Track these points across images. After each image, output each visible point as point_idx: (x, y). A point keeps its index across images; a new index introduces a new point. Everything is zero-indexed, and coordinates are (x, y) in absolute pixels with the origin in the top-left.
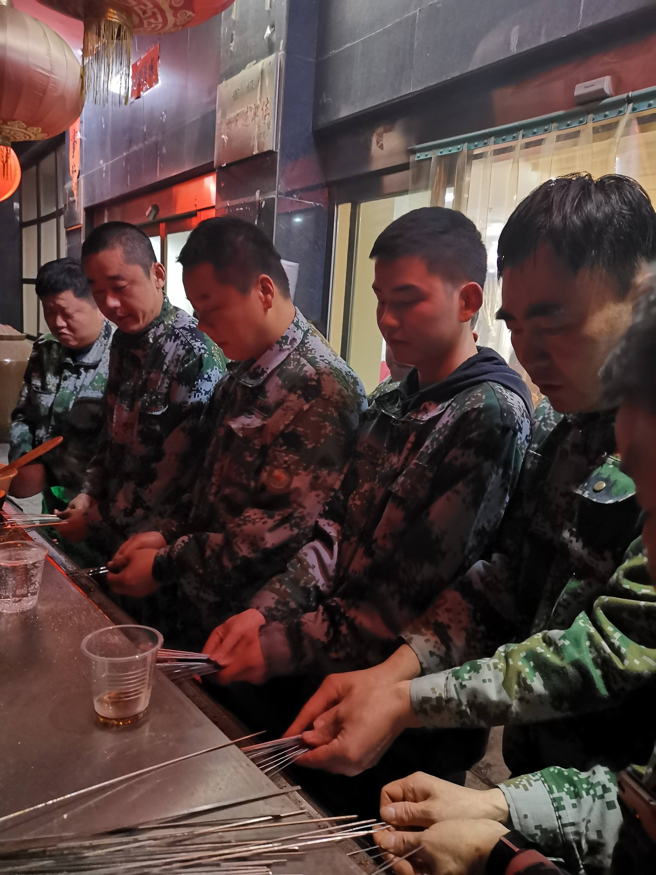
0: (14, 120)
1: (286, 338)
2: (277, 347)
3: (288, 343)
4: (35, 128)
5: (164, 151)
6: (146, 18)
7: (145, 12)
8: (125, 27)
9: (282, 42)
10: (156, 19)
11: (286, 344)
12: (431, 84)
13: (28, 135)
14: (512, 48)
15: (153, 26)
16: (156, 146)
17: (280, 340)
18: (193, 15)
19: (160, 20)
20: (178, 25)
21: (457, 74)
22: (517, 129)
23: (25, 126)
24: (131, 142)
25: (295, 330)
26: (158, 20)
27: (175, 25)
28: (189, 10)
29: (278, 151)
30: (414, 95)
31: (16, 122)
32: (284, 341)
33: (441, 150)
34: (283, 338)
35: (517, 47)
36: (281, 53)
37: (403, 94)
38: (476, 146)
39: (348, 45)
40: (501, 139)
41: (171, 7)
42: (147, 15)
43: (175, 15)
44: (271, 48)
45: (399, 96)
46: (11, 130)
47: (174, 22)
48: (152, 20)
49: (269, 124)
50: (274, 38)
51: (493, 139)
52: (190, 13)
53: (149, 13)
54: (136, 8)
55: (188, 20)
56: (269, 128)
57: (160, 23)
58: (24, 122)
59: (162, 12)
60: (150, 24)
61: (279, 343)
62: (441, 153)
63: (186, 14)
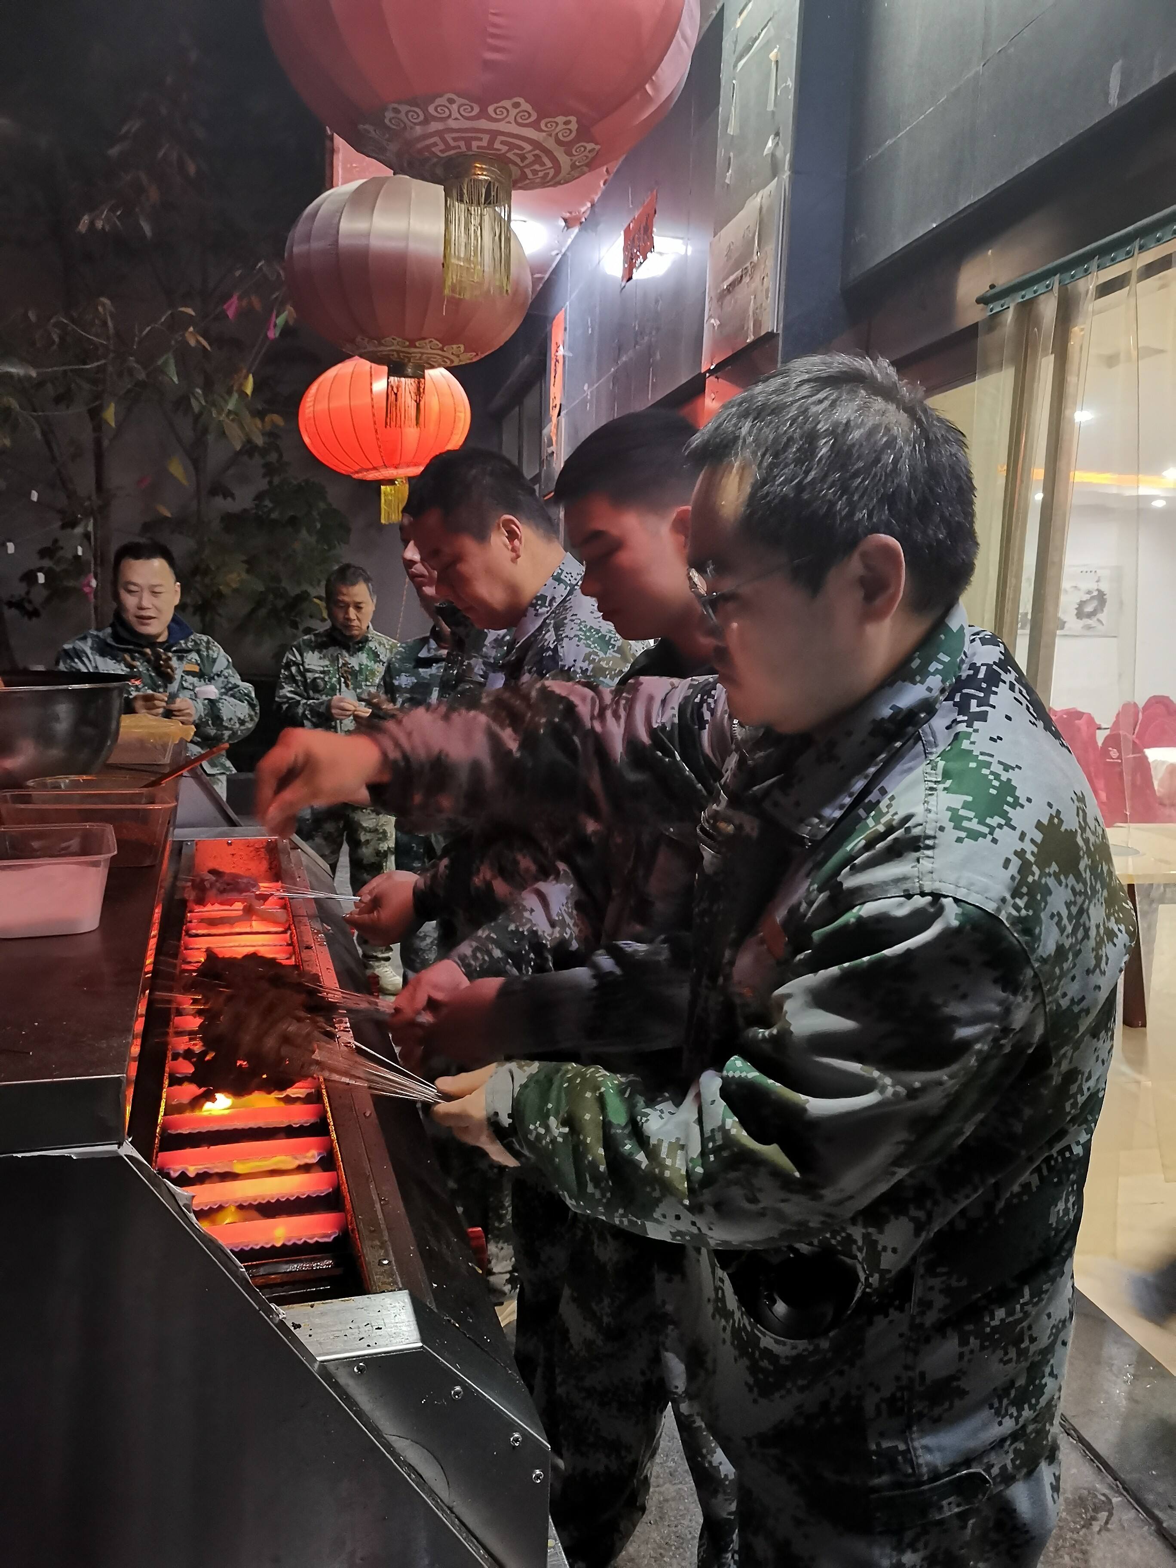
0: (424, 339)
1: (543, 598)
2: (531, 611)
3: (547, 604)
4: (455, 346)
5: (658, 357)
6: (527, 166)
7: (523, 158)
8: (497, 185)
9: (788, 156)
10: (543, 164)
11: (542, 606)
12: (998, 185)
13: (448, 358)
14: (1111, 102)
15: (541, 174)
16: (650, 351)
17: (534, 601)
18: (597, 147)
19: (549, 164)
20: (579, 167)
21: (1034, 160)
22: (1128, 239)
23: (440, 345)
24: (620, 349)
25: (556, 586)
26: (545, 165)
27: (574, 167)
28: (588, 142)
29: (780, 332)
30: (976, 206)
31: (427, 341)
32: (539, 602)
33: (1023, 293)
34: (537, 598)
35: (1118, 98)
36: (786, 175)
37: (961, 208)
38: (1073, 276)
39: (889, 142)
40: (1108, 258)
41: (559, 142)
42: (527, 162)
43: (569, 153)
44: (775, 171)
45: (955, 212)
46: (422, 354)
47: (570, 163)
48: (537, 167)
49: (767, 291)
50: (779, 153)
51: (1095, 262)
52: (590, 146)
53: (530, 158)
54: (509, 155)
55: (591, 155)
56: (767, 298)
57: (550, 168)
58: (437, 339)
59: (548, 153)
60: (535, 172)
61: (533, 605)
62: (1023, 297)
63: (585, 148)
